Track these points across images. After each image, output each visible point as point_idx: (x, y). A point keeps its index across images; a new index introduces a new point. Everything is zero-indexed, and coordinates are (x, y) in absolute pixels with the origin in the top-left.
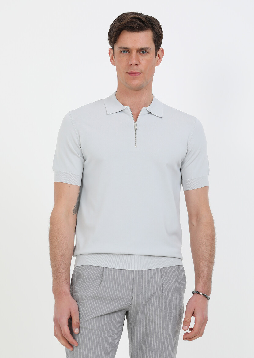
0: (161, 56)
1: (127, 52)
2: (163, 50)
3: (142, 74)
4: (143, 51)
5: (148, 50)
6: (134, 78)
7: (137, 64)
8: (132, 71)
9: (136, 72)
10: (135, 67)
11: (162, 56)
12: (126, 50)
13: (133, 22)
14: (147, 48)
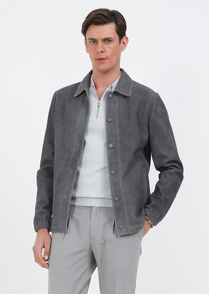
0: (125, 43)
1: (95, 42)
2: (127, 38)
3: (107, 59)
4: (107, 40)
5: (111, 39)
6: (102, 63)
7: (102, 52)
8: (99, 57)
9: (102, 58)
10: (102, 54)
11: (127, 43)
12: (94, 41)
13: (97, 18)
14: (111, 38)
